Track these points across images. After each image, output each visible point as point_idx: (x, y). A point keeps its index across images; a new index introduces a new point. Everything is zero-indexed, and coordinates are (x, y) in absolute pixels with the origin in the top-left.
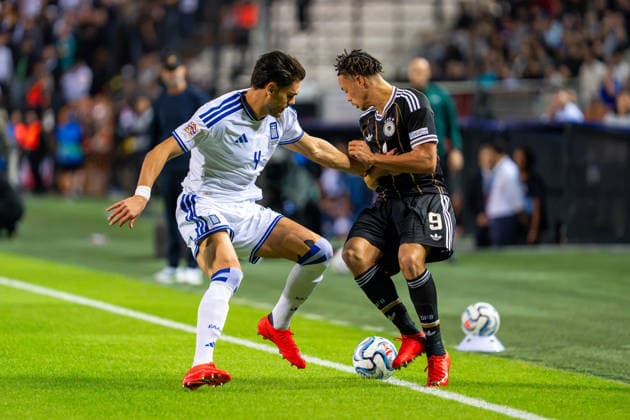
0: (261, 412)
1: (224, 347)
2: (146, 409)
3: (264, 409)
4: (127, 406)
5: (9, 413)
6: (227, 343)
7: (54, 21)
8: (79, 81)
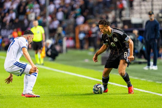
0: (131, 104)
1: (120, 88)
2: (101, 104)
3: (132, 104)
4: (96, 103)
5: (66, 106)
6: (121, 87)
7: (74, 4)
8: (81, 20)
